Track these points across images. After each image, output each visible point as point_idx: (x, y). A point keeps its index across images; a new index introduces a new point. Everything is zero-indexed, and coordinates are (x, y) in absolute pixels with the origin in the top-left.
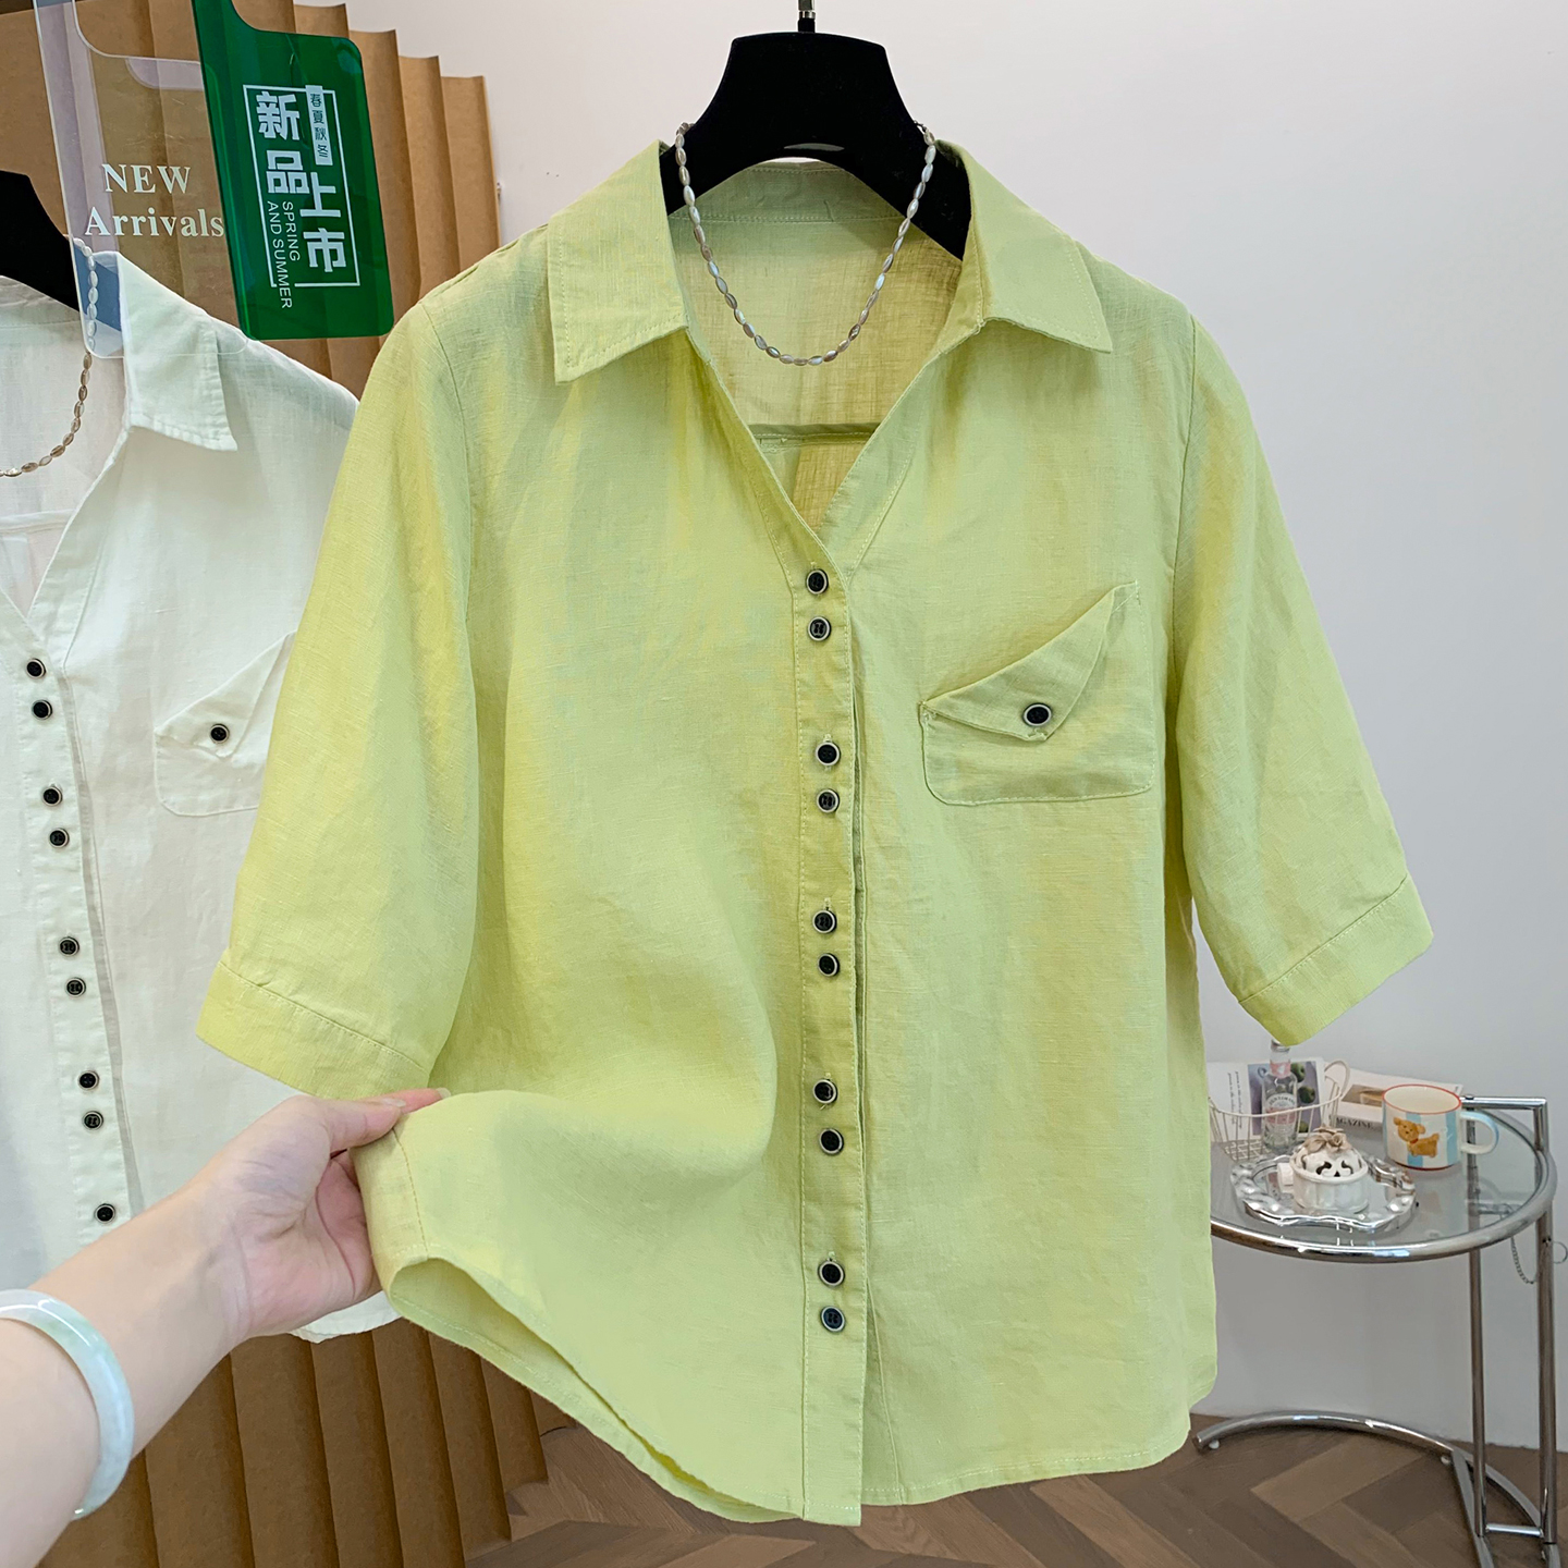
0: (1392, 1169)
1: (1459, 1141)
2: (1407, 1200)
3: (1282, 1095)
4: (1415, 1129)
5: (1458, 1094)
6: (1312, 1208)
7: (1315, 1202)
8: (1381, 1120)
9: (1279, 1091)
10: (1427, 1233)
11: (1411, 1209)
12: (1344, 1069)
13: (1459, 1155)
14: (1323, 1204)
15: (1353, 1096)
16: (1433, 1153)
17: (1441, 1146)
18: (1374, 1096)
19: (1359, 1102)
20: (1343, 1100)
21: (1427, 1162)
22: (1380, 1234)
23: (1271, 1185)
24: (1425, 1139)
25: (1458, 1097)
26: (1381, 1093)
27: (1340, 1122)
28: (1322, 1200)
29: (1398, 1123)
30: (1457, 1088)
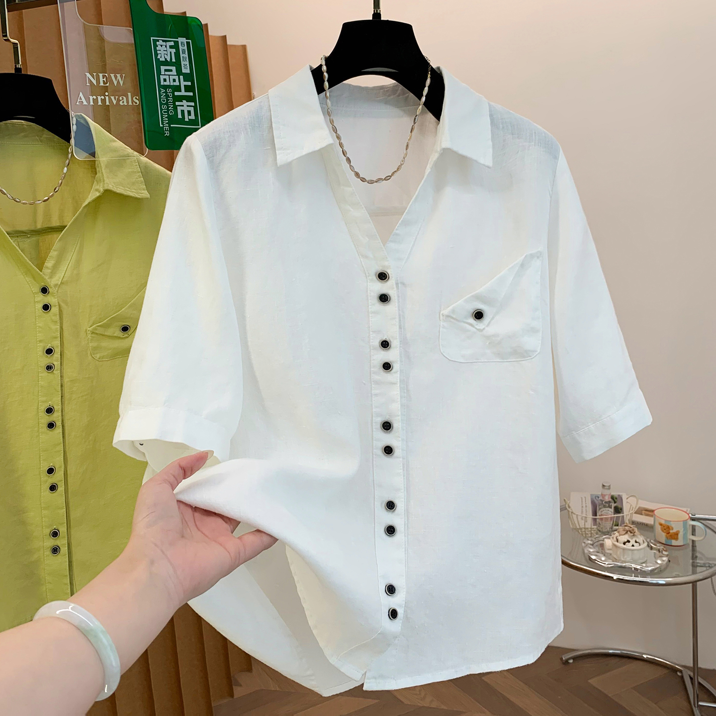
0: (658, 545)
1: (688, 534)
2: (665, 559)
3: (607, 509)
4: (668, 527)
5: (688, 512)
6: (620, 560)
7: (622, 557)
8: (652, 523)
9: (605, 507)
10: (674, 574)
11: (667, 563)
12: (636, 499)
13: (688, 540)
14: (626, 558)
15: (640, 511)
16: (677, 539)
17: (680, 536)
18: (650, 512)
19: (642, 515)
20: (635, 513)
21: (674, 543)
22: (652, 573)
23: (600, 549)
24: (674, 533)
25: (688, 514)
26: (653, 511)
27: (633, 523)
28: (625, 557)
29: (661, 525)
30: (687, 510)
